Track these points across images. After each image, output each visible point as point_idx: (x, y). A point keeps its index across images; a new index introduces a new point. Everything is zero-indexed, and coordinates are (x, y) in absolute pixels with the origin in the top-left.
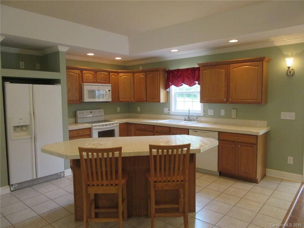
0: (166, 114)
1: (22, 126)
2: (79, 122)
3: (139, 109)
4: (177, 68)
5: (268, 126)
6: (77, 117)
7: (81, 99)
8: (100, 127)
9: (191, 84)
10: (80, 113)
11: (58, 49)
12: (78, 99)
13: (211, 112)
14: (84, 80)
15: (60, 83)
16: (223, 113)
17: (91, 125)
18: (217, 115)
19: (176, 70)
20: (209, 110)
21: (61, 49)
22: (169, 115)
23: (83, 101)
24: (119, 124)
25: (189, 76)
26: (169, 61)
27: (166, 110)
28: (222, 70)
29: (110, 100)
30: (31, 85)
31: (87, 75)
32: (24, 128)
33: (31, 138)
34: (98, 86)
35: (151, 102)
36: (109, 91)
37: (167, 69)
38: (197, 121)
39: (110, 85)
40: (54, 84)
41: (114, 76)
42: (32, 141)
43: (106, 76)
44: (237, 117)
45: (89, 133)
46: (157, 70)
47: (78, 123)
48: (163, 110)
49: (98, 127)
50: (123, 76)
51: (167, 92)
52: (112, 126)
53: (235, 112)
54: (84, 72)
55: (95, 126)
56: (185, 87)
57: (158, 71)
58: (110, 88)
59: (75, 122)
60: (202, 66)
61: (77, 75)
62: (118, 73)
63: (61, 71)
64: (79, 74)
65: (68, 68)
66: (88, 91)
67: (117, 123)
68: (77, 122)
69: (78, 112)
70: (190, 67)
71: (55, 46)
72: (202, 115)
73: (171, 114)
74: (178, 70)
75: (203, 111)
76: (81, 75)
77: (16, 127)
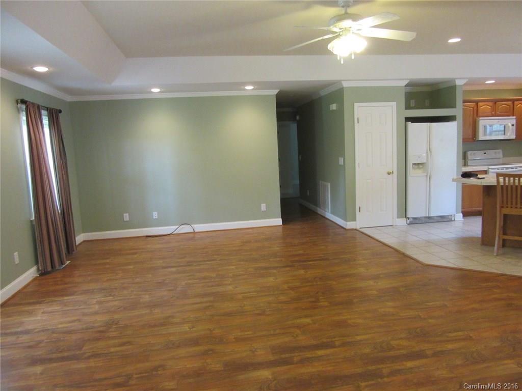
1: (418, 164)
2: (469, 164)
6: (468, 158)
7: (475, 137)
10: (471, 154)
11: (455, 83)
12: (471, 137)
14: (480, 114)
15: (455, 120)
17: (487, 167)
21: (459, 83)
23: (477, 140)
29: (513, 137)
30: (429, 123)
31: (484, 107)
32: (421, 166)
33: (427, 176)
34: (498, 120)
36: (513, 125)
39: (515, 117)
40: (448, 121)
41: (520, 105)
42: (427, 178)
43: (510, 106)
47: (468, 166)
49: (495, 170)
54: (480, 104)
55: (491, 169)
58: (514, 122)
59: (464, 164)
61: (472, 108)
63: (457, 106)
64: (473, 108)
65: (465, 101)
66: (484, 126)
68: (466, 164)
69: (469, 153)
71: (453, 80)
76: (476, 108)
77: (414, 164)
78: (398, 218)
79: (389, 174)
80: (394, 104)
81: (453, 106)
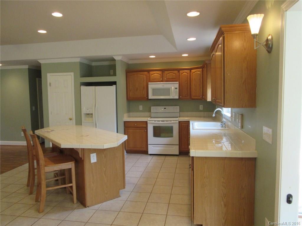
5: (256, 149)
7: (148, 96)
8: (155, 122)
14: (151, 80)
16: (237, 118)
21: (117, 58)
24: (179, 121)
29: (177, 97)
31: (154, 75)
34: (163, 85)
36: (176, 88)
39: (178, 82)
41: (185, 73)
42: (94, 124)
43: (176, 74)
45: (145, 126)
49: (153, 122)
50: (194, 72)
54: (152, 72)
55: (150, 120)
58: (177, 86)
62: (191, 69)
63: (117, 75)
66: (153, 89)
69: (152, 107)
72: (231, 120)
76: (148, 76)
77: (86, 114)
79: (70, 120)
80: (72, 74)
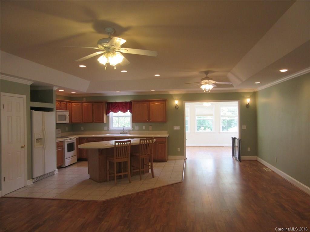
0: (106, 131)
3: (82, 128)
4: (115, 101)
5: (168, 134)
8: (68, 141)
9: (124, 111)
11: (53, 88)
13: (137, 128)
16: (144, 128)
18: (141, 130)
19: (114, 102)
20: (136, 127)
22: (108, 131)
24: (77, 138)
25: (123, 106)
26: (109, 96)
27: (106, 128)
28: (145, 105)
29: (68, 122)
30: (43, 112)
35: (96, 123)
36: (68, 115)
37: (107, 102)
38: (129, 134)
39: (68, 111)
41: (69, 105)
43: (65, 105)
44: (152, 130)
45: (62, 145)
46: (101, 102)
48: (104, 129)
50: (74, 105)
51: (107, 116)
52: (73, 140)
53: (151, 128)
55: (66, 140)
56: (120, 113)
57: (103, 103)
58: (68, 113)
60: (133, 102)
62: (71, 102)
67: (75, 138)
70: (124, 101)
72: (132, 130)
73: (110, 130)
74: (116, 103)
75: (132, 127)
77: (37, 139)
78: (28, 180)
79: (22, 147)
80: (25, 97)
81: (51, 102)
